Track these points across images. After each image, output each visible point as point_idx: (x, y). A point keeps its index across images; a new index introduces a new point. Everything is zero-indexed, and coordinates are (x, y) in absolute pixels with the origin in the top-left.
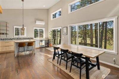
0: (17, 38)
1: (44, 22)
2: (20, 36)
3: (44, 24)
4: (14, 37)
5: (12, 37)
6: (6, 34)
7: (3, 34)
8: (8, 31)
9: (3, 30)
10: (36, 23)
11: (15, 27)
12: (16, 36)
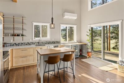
0: (38, 41)
1: (76, 15)
2: (42, 39)
3: (76, 18)
4: (34, 40)
5: (31, 41)
6: (22, 35)
7: (18, 35)
8: (25, 30)
9: (18, 29)
10: (65, 17)
11: (35, 24)
12: (36, 38)
